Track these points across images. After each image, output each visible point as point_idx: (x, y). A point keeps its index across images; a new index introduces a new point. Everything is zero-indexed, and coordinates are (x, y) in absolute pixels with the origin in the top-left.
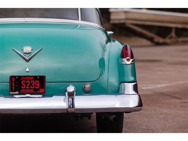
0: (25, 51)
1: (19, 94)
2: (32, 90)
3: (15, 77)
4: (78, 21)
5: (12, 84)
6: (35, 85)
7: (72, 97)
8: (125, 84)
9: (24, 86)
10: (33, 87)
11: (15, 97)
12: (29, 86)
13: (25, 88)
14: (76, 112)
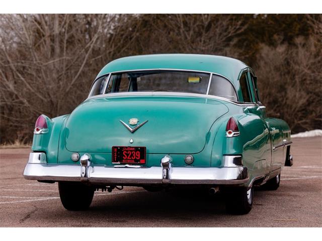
0: (130, 123)
1: (121, 164)
2: (133, 161)
3: (117, 147)
4: (205, 95)
5: (114, 155)
6: (136, 156)
7: (167, 168)
8: (227, 156)
9: (125, 157)
10: (133, 157)
11: (115, 167)
12: (131, 157)
13: (127, 159)
14: (172, 183)
